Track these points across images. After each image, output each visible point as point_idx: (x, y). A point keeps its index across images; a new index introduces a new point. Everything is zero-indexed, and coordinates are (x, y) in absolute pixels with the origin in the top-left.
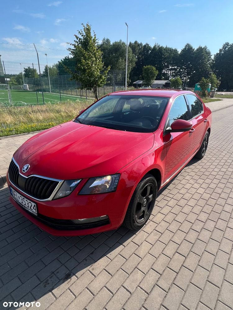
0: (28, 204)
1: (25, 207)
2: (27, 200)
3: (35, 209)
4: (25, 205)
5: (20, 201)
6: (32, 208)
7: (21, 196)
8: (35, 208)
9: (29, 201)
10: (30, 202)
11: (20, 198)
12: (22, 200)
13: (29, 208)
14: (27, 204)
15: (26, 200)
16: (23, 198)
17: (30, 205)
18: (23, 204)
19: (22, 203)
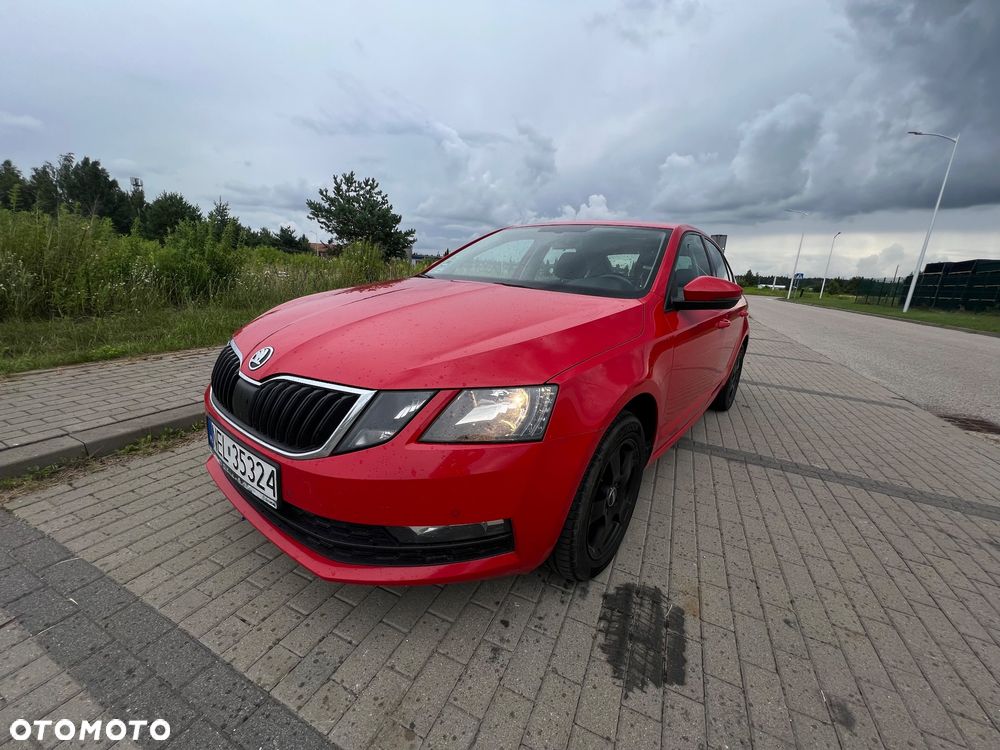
0: (252, 469)
1: (242, 480)
2: (251, 456)
3: (273, 488)
4: (244, 474)
5: (231, 462)
6: (263, 483)
7: (234, 446)
8: (271, 484)
9: (256, 460)
10: (258, 464)
11: (233, 451)
12: (236, 457)
13: (255, 484)
14: (249, 472)
15: (249, 458)
16: (241, 451)
17: (258, 471)
18: (238, 472)
19: (236, 468)
